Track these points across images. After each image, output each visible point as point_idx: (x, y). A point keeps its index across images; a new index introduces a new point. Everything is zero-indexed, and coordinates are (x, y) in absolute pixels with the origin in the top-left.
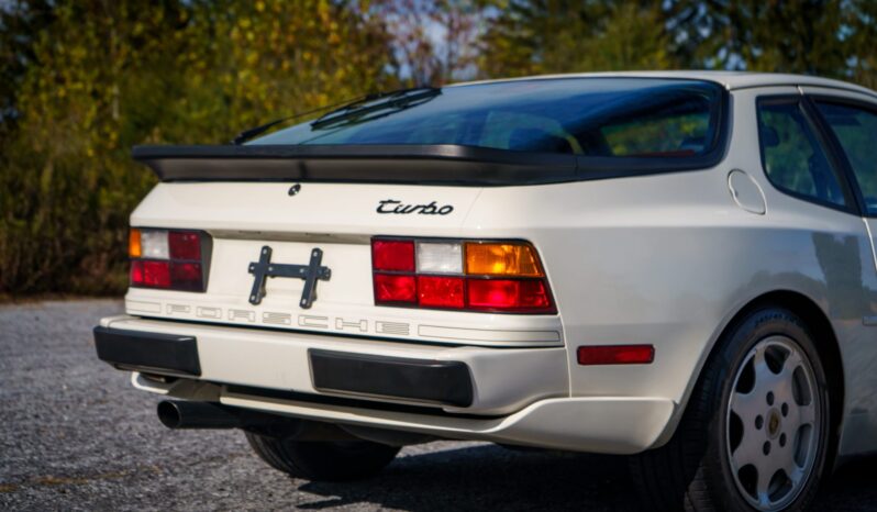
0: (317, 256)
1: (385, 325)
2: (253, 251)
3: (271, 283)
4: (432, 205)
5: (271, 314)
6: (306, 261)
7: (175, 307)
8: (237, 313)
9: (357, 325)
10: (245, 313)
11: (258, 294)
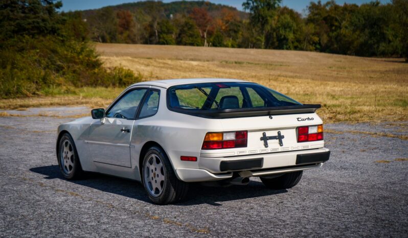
0: (279, 133)
1: (303, 147)
2: (260, 134)
3: (269, 141)
4: (308, 118)
5: (273, 149)
6: (277, 135)
7: (240, 152)
8: (262, 150)
9: (297, 148)
10: (265, 150)
11: (266, 145)
